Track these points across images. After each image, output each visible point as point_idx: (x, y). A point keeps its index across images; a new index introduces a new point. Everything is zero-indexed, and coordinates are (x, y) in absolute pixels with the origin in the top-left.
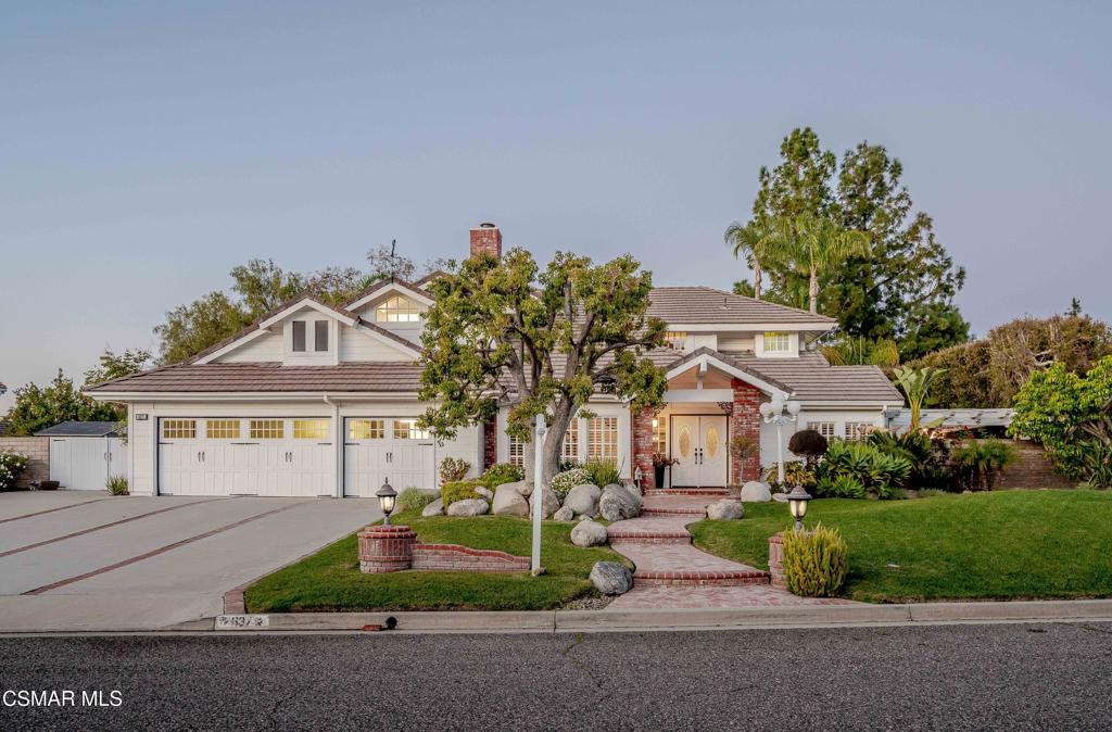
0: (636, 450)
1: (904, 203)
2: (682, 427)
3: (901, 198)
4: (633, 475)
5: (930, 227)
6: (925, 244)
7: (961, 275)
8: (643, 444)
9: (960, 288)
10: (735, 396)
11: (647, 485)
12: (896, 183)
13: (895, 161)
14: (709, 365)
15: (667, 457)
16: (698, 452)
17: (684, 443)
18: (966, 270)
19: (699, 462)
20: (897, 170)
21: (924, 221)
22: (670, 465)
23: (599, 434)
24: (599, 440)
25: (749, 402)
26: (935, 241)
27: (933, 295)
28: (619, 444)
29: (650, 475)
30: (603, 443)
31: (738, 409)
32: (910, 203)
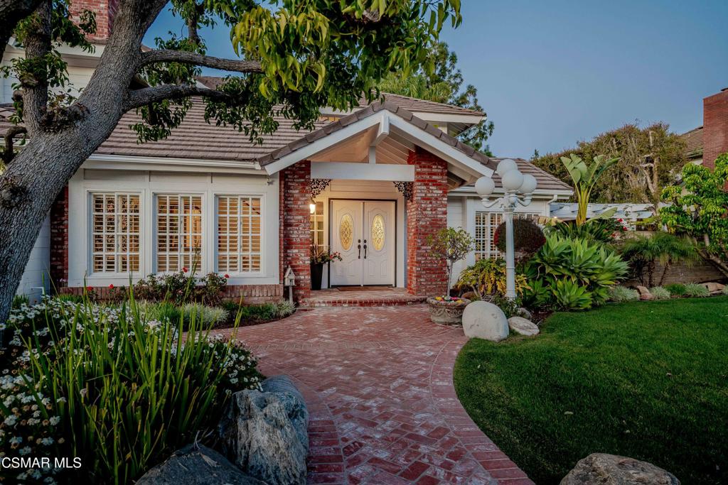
0: (287, 243)
1: (458, 80)
2: (344, 215)
3: (456, 77)
4: (282, 278)
5: (475, 95)
6: (472, 105)
7: (491, 126)
8: (296, 235)
9: (490, 134)
10: (418, 173)
11: (302, 292)
12: (454, 67)
13: (453, 53)
14: (391, 126)
15: (325, 250)
16: (362, 244)
17: (345, 233)
18: (494, 124)
19: (362, 256)
20: (454, 59)
21: (472, 91)
22: (329, 261)
23: (233, 221)
24: (233, 229)
25: (435, 183)
26: (478, 104)
27: (474, 138)
28: (262, 234)
29: (306, 278)
30: (239, 234)
31: (419, 191)
32: (462, 80)
